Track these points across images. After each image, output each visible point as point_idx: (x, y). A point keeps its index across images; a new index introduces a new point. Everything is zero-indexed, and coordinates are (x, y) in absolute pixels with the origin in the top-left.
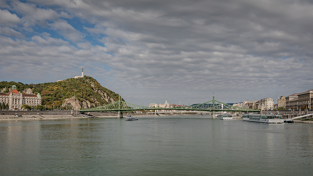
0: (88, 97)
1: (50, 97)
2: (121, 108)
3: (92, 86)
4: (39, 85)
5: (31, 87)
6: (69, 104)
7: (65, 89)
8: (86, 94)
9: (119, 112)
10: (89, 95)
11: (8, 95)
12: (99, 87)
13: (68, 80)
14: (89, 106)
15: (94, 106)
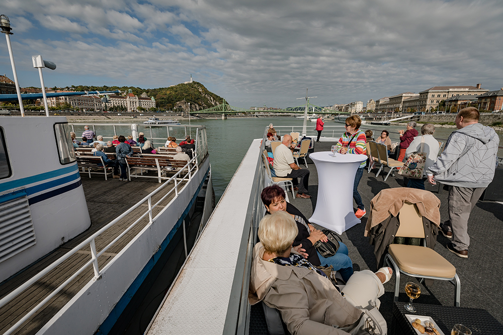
0: (197, 101)
1: (164, 100)
2: (225, 110)
3: (200, 90)
4: (155, 89)
5: (147, 91)
6: (180, 107)
7: (176, 93)
8: (195, 98)
9: (223, 114)
10: (197, 99)
11: (126, 98)
12: (206, 91)
13: (179, 85)
14: (198, 108)
15: (202, 108)
